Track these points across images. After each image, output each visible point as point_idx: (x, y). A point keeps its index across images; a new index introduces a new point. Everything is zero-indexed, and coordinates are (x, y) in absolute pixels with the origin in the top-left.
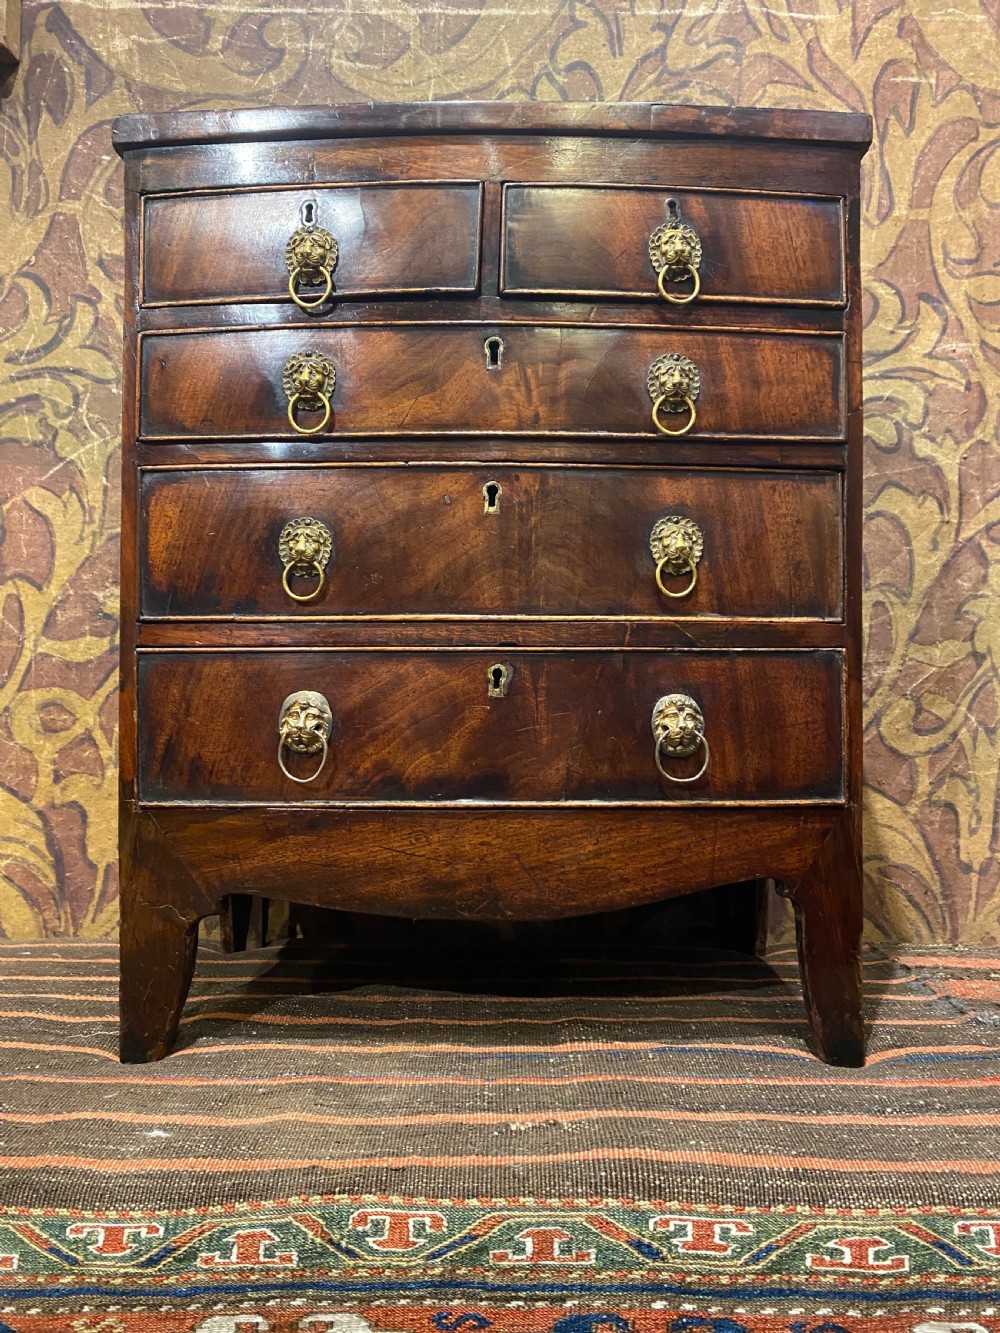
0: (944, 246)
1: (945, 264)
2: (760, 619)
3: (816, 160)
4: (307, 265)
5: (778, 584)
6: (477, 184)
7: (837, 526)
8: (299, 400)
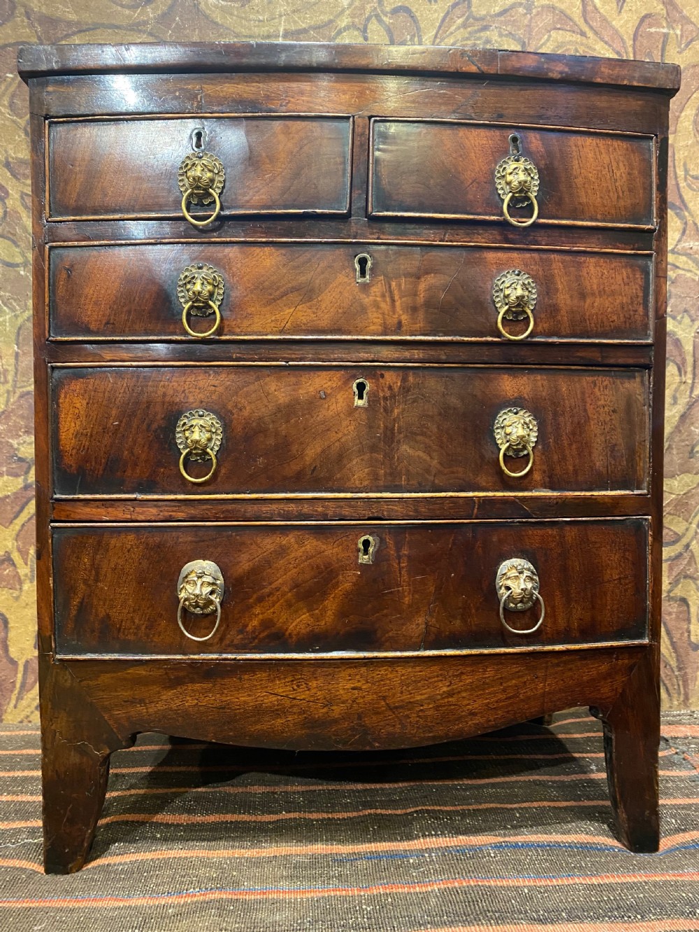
0: (685, 165)
1: (685, 179)
2: (583, 493)
3: (634, 104)
4: (198, 188)
5: (598, 464)
6: (348, 118)
7: (643, 414)
8: (191, 307)
